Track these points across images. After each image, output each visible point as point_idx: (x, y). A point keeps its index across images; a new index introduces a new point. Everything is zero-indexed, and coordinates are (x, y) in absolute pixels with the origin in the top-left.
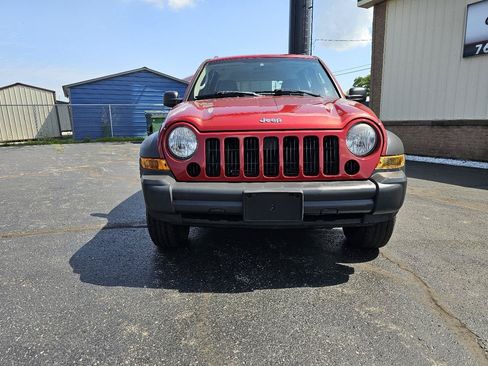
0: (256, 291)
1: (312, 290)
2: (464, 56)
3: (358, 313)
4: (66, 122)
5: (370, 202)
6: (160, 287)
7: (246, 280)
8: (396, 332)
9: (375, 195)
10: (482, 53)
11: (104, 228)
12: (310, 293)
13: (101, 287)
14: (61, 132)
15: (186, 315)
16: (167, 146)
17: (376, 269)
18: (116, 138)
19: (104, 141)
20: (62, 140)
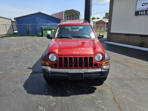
0: (72, 96)
1: (85, 95)
2: (135, 15)
3: (95, 102)
4: (15, 28)
5: (100, 74)
6: (47, 95)
7: (69, 92)
8: (103, 108)
9: (101, 72)
10: (140, 14)
11: (31, 73)
12: (85, 96)
13: (32, 95)
14: (14, 31)
15: (54, 104)
16: (48, 57)
17: (102, 88)
18: (32, 35)
19: (28, 36)
20: (15, 35)
